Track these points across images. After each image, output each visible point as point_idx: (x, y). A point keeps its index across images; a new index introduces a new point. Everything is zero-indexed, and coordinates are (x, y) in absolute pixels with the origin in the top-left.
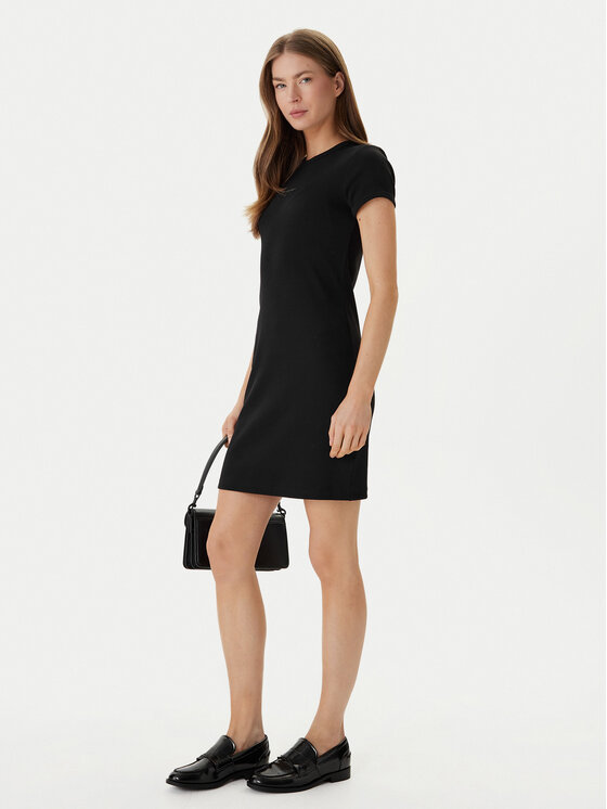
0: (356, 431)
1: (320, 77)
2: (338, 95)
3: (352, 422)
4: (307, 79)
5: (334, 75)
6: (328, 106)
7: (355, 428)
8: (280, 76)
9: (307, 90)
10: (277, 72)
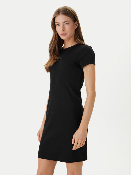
0: (82, 141)
1: (71, 23)
2: (76, 28)
3: (81, 138)
4: (67, 24)
5: (75, 22)
6: (73, 32)
7: (82, 140)
8: (58, 22)
9: (67, 27)
10: (57, 20)
